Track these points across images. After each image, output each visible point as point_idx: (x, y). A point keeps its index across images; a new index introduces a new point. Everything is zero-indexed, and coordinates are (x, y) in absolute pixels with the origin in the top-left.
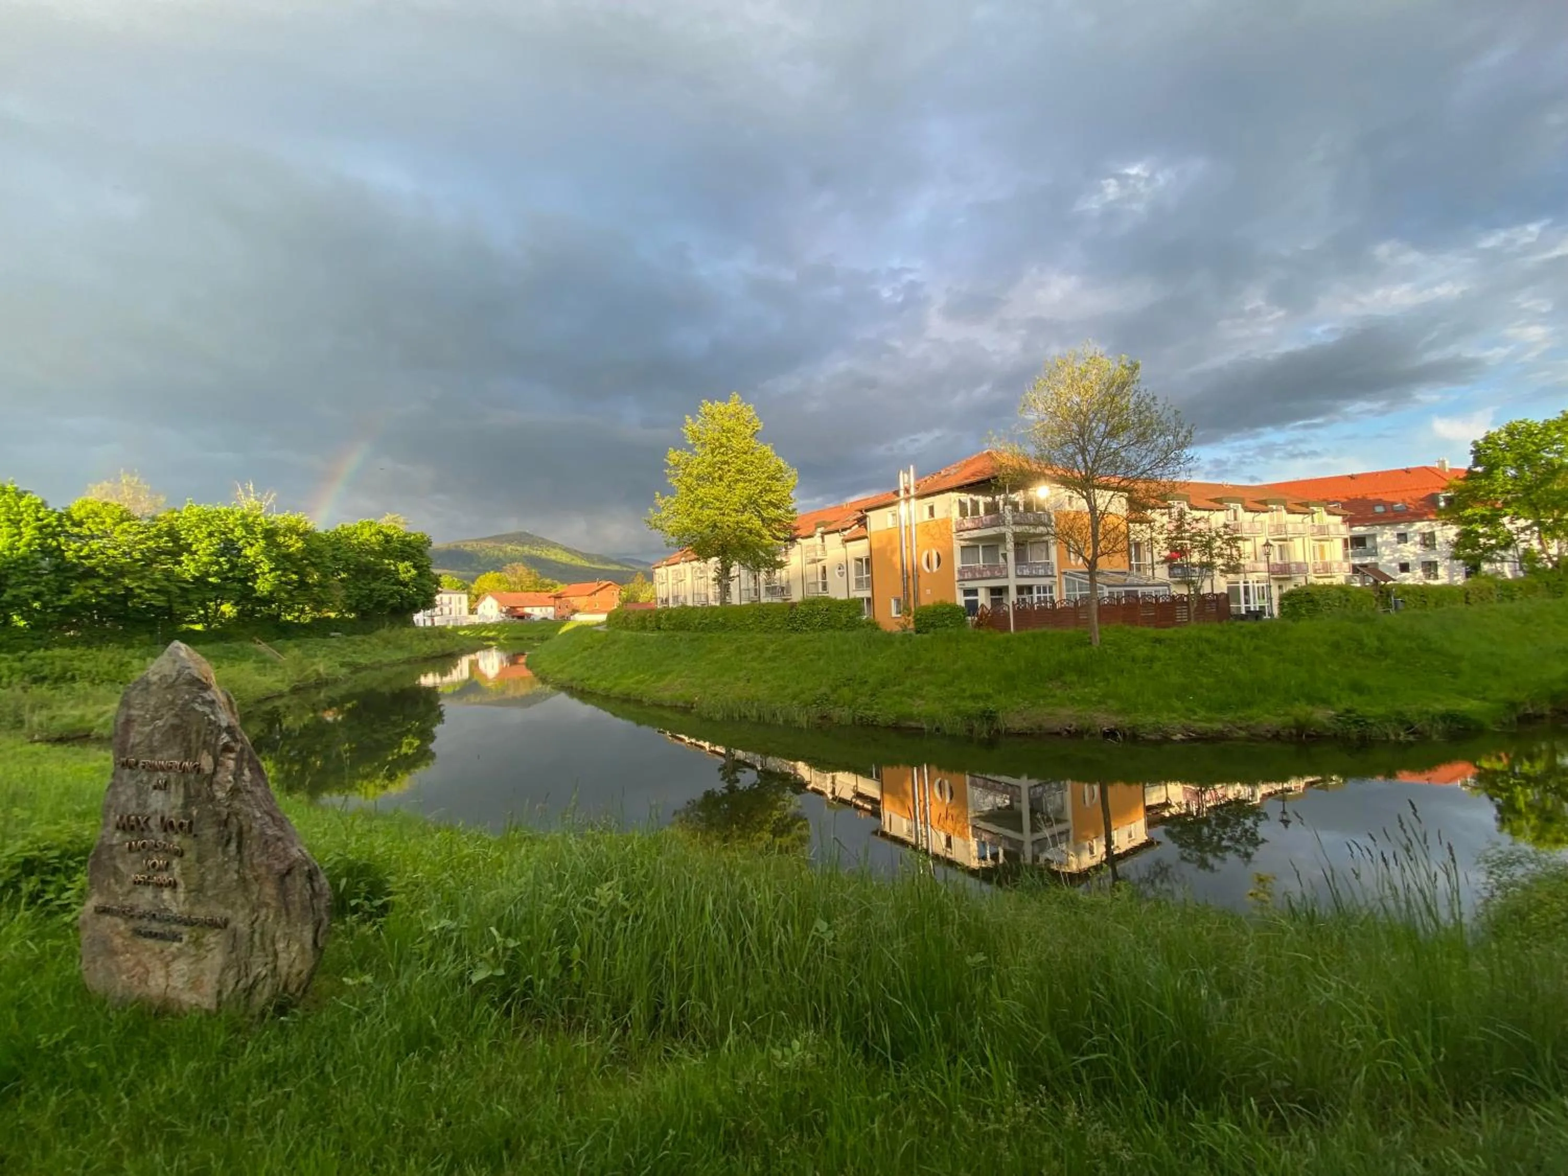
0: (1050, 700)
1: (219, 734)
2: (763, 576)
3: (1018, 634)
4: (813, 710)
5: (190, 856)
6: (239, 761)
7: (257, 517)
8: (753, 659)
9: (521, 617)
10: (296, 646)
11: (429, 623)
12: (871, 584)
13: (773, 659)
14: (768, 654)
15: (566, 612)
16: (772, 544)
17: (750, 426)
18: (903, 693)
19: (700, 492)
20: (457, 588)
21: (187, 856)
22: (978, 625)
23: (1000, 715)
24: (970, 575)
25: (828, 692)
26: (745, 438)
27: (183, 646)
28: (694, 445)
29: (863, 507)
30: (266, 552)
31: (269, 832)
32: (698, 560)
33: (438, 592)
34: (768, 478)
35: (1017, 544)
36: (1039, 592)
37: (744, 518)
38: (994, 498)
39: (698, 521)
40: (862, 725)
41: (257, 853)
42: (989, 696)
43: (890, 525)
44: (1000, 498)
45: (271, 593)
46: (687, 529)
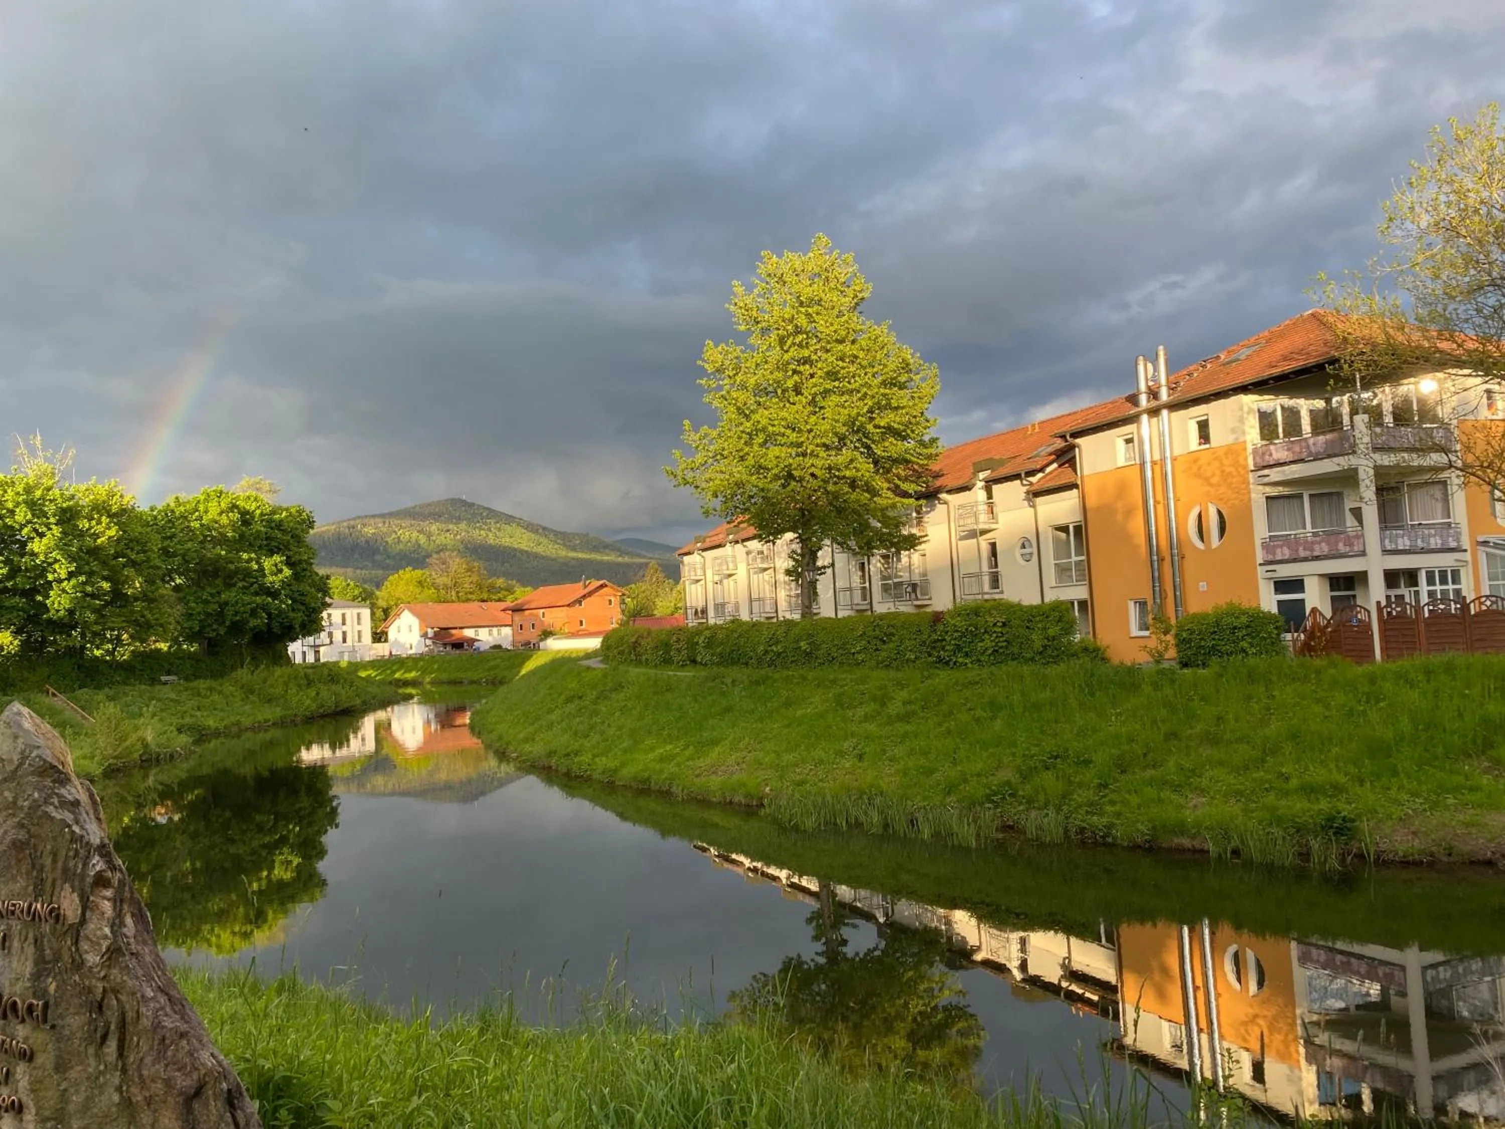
0: (1469, 797)
1: (88, 857)
2: (876, 564)
3: (1391, 666)
4: (988, 815)
5: (46, 1060)
6: (118, 901)
7: (49, 489)
8: (867, 718)
9: (458, 645)
10: (111, 699)
11: (310, 659)
12: (1086, 573)
13: (905, 718)
14: (894, 708)
15: (531, 635)
16: (894, 506)
17: (850, 292)
18: (1164, 783)
19: (762, 417)
20: (354, 598)
21: (40, 1059)
22: (1307, 649)
23: (1365, 826)
24: (1286, 553)
25: (1015, 779)
26: (840, 315)
27: (25, 710)
28: (749, 332)
29: (1067, 428)
30: (62, 545)
31: (168, 1023)
32: (758, 537)
33: (327, 605)
34: (884, 384)
35: (1380, 491)
36: (1431, 581)
37: (840, 459)
38: (1328, 401)
39: (760, 468)
40: (1083, 843)
41: (148, 1060)
42: (1338, 789)
43: (1121, 462)
44: (1342, 402)
45: (71, 612)
46: (739, 484)
